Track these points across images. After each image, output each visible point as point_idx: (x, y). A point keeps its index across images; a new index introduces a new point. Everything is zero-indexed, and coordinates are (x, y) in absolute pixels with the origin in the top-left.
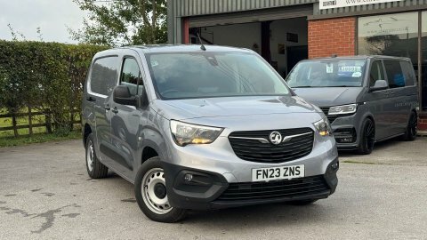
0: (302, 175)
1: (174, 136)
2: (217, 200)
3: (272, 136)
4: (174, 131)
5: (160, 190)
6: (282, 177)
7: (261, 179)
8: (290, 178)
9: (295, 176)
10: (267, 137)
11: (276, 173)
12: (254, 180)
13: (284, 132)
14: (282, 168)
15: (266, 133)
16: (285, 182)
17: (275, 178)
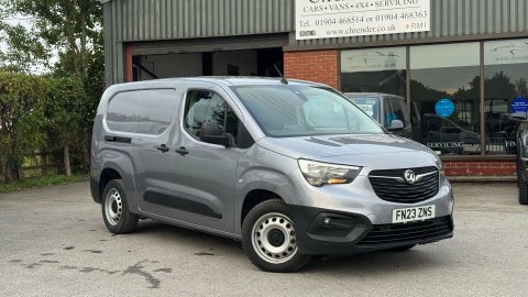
0: (433, 216)
1: (306, 176)
2: (360, 243)
3: (406, 175)
4: (306, 171)
5: (276, 237)
6: (417, 218)
7: (400, 220)
8: (423, 218)
9: (428, 217)
10: (402, 176)
11: (412, 214)
12: (394, 221)
13: (417, 171)
14: (417, 208)
15: (400, 172)
16: (419, 223)
17: (411, 220)
